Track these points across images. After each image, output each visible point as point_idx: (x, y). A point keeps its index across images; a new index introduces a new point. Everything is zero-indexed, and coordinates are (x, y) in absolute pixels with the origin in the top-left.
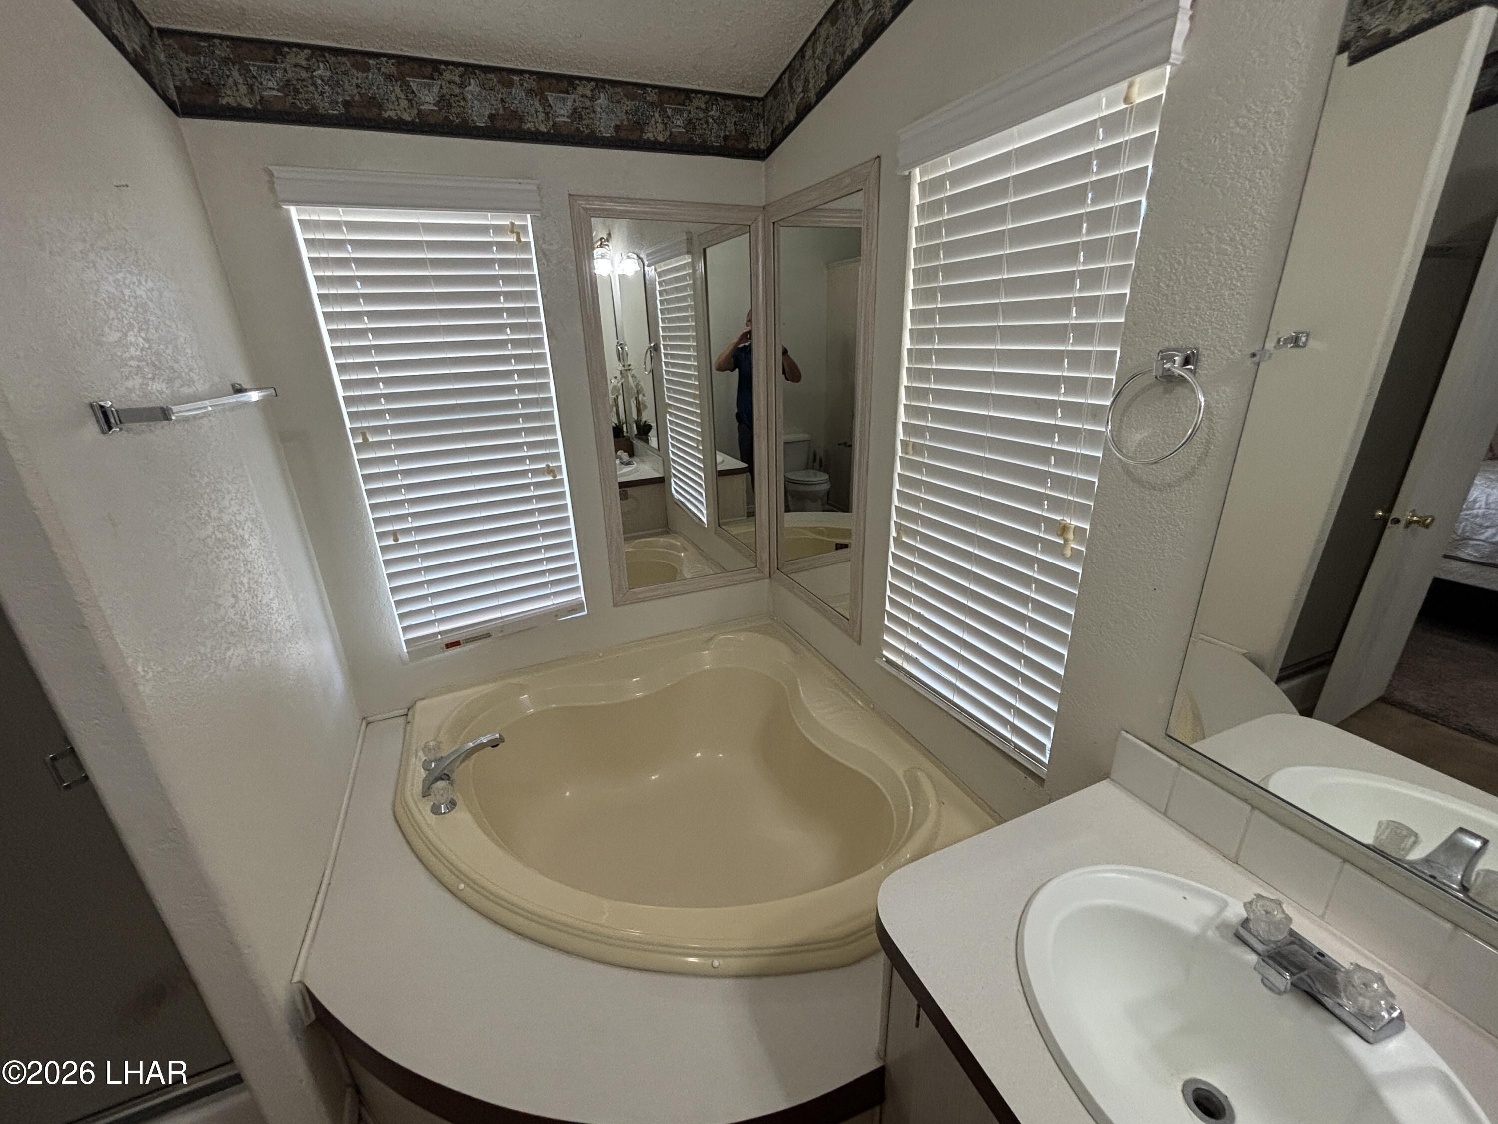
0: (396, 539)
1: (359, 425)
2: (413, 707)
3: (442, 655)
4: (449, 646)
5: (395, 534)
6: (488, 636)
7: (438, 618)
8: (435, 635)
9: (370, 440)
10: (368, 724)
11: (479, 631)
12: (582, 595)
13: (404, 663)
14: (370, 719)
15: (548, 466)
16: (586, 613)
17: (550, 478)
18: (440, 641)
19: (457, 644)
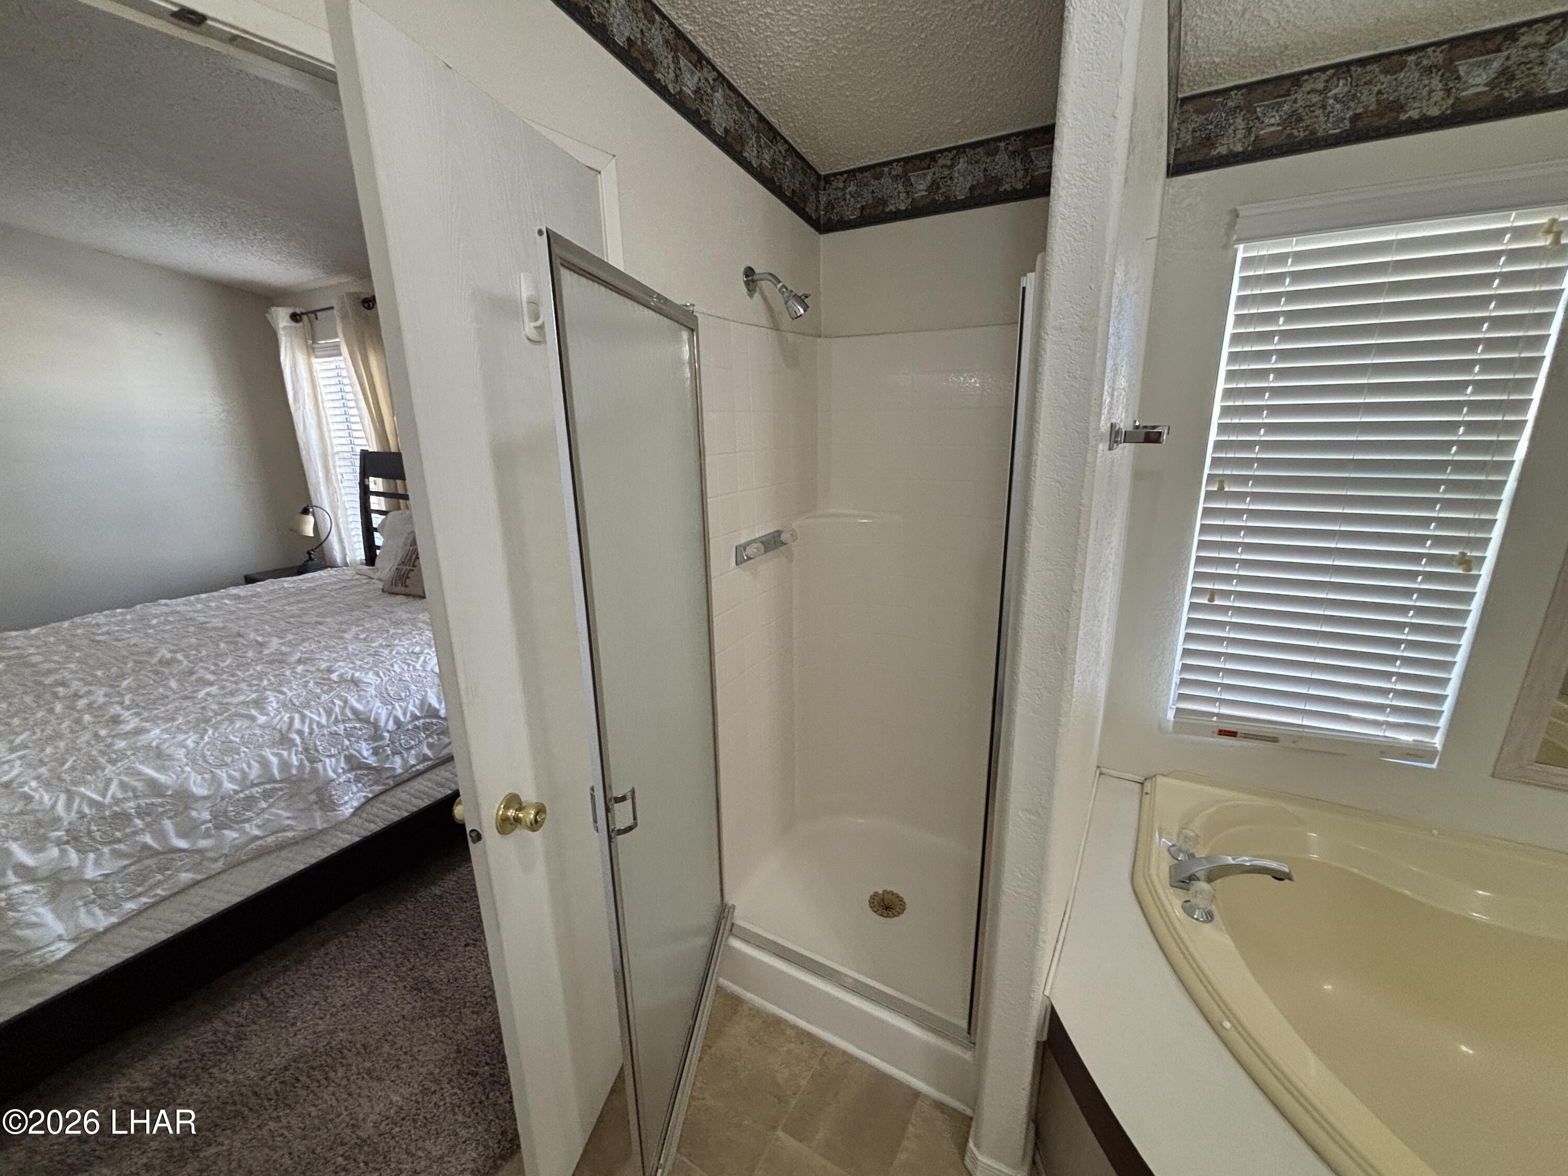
0: (1211, 599)
1: (1221, 472)
2: (1151, 778)
3: (1210, 739)
4: (1222, 733)
5: (1213, 594)
6: (1274, 740)
7: (1223, 697)
8: (1212, 714)
9: (1226, 489)
10: (1101, 774)
11: (1267, 730)
12: (1437, 741)
13: (1161, 730)
14: (1104, 770)
15: (1463, 554)
16: (1434, 766)
17: (1460, 571)
18: (1212, 724)
19: (1233, 734)
